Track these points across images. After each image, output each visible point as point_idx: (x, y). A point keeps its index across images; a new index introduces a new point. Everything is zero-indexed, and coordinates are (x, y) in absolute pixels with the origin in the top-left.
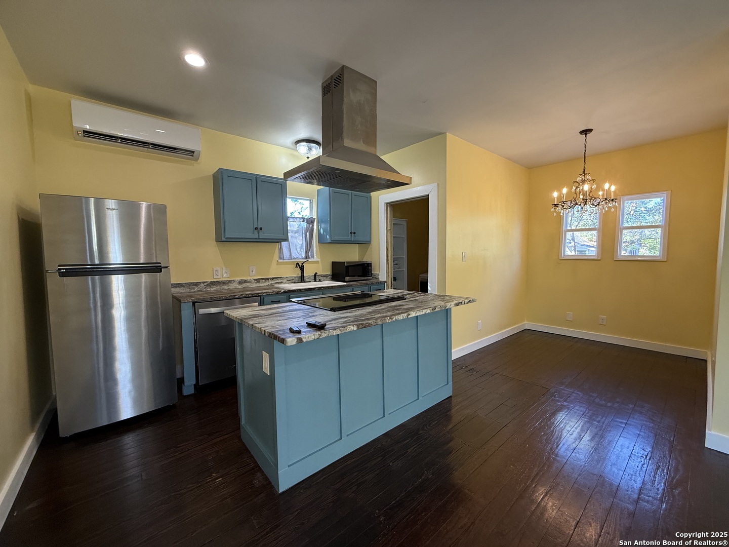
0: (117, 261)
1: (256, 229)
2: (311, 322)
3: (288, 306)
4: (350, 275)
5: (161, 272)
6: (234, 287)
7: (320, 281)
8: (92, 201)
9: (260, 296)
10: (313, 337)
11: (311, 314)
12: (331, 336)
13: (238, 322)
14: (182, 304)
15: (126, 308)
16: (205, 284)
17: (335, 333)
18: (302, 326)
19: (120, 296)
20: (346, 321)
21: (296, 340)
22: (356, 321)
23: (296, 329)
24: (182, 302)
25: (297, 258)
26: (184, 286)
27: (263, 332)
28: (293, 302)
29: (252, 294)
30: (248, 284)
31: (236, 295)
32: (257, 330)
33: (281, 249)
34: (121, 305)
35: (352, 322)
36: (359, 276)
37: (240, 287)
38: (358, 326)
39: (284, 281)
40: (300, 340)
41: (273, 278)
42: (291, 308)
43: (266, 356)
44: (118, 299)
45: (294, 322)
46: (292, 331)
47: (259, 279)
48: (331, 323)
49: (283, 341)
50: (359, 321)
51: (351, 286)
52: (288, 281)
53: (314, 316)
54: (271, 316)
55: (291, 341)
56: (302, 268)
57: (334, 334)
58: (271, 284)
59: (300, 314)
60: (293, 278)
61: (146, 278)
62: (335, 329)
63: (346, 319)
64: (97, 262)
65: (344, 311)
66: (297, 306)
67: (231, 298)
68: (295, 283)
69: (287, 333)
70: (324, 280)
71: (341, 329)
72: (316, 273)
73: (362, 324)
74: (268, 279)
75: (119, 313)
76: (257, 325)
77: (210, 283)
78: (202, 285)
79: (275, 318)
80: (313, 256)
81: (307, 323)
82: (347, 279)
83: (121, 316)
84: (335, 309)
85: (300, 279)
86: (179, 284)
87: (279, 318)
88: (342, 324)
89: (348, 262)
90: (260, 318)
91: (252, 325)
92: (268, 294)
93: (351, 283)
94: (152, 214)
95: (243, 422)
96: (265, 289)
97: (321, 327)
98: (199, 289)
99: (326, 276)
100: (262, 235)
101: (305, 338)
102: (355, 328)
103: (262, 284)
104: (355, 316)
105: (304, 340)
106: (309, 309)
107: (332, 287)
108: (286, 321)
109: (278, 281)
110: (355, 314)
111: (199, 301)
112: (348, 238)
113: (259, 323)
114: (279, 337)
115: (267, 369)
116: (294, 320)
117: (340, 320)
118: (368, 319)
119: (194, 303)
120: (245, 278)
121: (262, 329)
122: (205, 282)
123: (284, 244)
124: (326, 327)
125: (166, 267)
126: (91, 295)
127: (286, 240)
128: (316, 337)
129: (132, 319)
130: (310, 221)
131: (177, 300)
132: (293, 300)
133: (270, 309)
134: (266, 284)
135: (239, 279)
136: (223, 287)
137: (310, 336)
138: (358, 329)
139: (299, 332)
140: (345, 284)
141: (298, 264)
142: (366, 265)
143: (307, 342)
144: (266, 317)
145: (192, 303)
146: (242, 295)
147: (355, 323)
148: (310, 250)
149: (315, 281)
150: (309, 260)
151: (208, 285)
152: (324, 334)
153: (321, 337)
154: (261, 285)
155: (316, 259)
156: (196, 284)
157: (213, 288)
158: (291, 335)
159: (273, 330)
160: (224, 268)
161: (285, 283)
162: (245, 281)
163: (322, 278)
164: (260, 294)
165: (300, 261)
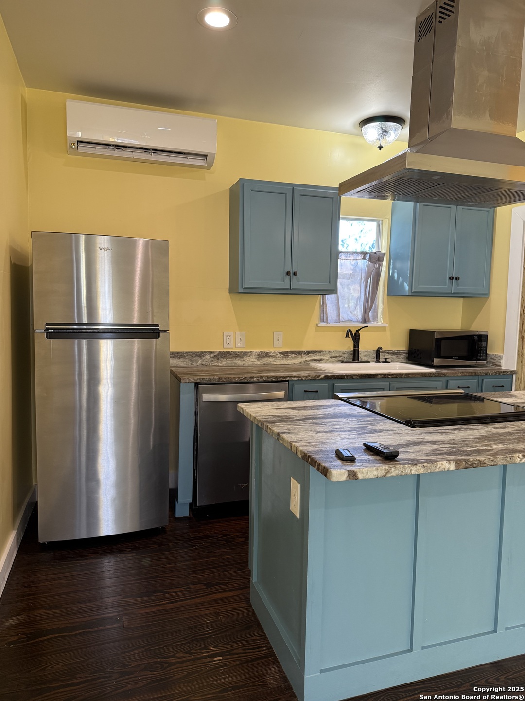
0: (107, 321)
1: (288, 273)
2: (371, 445)
3: (332, 406)
4: (442, 354)
5: (159, 337)
6: (250, 363)
7: (386, 361)
8: (82, 237)
9: (287, 381)
10: (375, 473)
11: (371, 427)
12: (406, 475)
13: (257, 425)
14: (182, 385)
15: (115, 385)
16: (212, 355)
17: (414, 470)
18: (357, 449)
19: (108, 368)
20: (435, 450)
21: (346, 474)
22: (455, 453)
23: (346, 454)
24: (182, 381)
25: (350, 321)
26: (184, 357)
27: (294, 450)
28: (341, 399)
29: (277, 378)
30: (271, 359)
31: (253, 377)
32: (285, 445)
33: (323, 305)
34: (109, 380)
35: (445, 454)
36: (461, 358)
37: (258, 363)
38: (458, 463)
39: (326, 358)
40: (353, 475)
41: (308, 353)
42: (338, 410)
43: (295, 488)
44: (106, 372)
45: (342, 439)
46: (339, 455)
47: (287, 352)
48: (408, 449)
49: (325, 472)
50: (460, 454)
51: (445, 375)
52: (331, 357)
53: (376, 431)
54: (307, 422)
55: (339, 473)
56: (356, 339)
57: (413, 472)
58: (305, 361)
59: (353, 424)
60: (340, 354)
61: (138, 344)
62: (414, 463)
63: (435, 447)
64: (85, 321)
65: (431, 429)
66: (347, 409)
67: (246, 380)
68: (342, 362)
69: (332, 458)
70: (393, 361)
71: (425, 464)
72: (380, 348)
73: (466, 461)
74: (299, 353)
75: (106, 391)
76: (285, 436)
77: (218, 355)
78: (208, 356)
79: (313, 427)
80: (375, 318)
81: (365, 445)
82: (436, 361)
83: (107, 395)
84: (415, 423)
85: (352, 357)
86: (178, 353)
87: (318, 428)
88: (427, 455)
89: (440, 332)
90: (289, 423)
91: (278, 434)
92: (300, 380)
93: (444, 371)
94: (150, 254)
95: (254, 579)
96: (296, 370)
97: (389, 457)
98: (203, 363)
99: (396, 354)
100: (297, 284)
101: (362, 473)
102: (452, 467)
103: (292, 361)
104: (453, 442)
105: (360, 476)
106: (367, 416)
107: (408, 375)
108: (330, 435)
109: (316, 358)
110: (451, 437)
111: (204, 382)
112: (446, 286)
113: (288, 433)
114: (319, 465)
115: (295, 507)
116: (343, 435)
117: (424, 447)
118: (478, 452)
119: (197, 384)
120: (266, 350)
121: (293, 444)
122: (211, 353)
123: (329, 297)
124: (398, 457)
125: (165, 331)
126: (77, 365)
127: (334, 291)
128: (381, 473)
129: (120, 401)
130: (376, 258)
131: (176, 378)
132: (341, 395)
133: (305, 408)
134: (298, 360)
135: (257, 350)
136: (236, 361)
137: (371, 471)
138: (458, 467)
139: (352, 460)
140: (433, 370)
141: (349, 331)
142: (476, 338)
143: (365, 480)
144: (298, 422)
145: (194, 384)
146: (261, 377)
147: (453, 457)
148: (371, 307)
149: (378, 360)
150: (369, 325)
151: (215, 357)
152: (395, 470)
153: (389, 475)
154: (290, 361)
155: (380, 322)
156: (200, 355)
157: (221, 362)
158: (338, 463)
159: (311, 449)
160: (238, 333)
161: (327, 361)
162: (267, 355)
163: (390, 356)
164: (288, 379)
165: (354, 326)
